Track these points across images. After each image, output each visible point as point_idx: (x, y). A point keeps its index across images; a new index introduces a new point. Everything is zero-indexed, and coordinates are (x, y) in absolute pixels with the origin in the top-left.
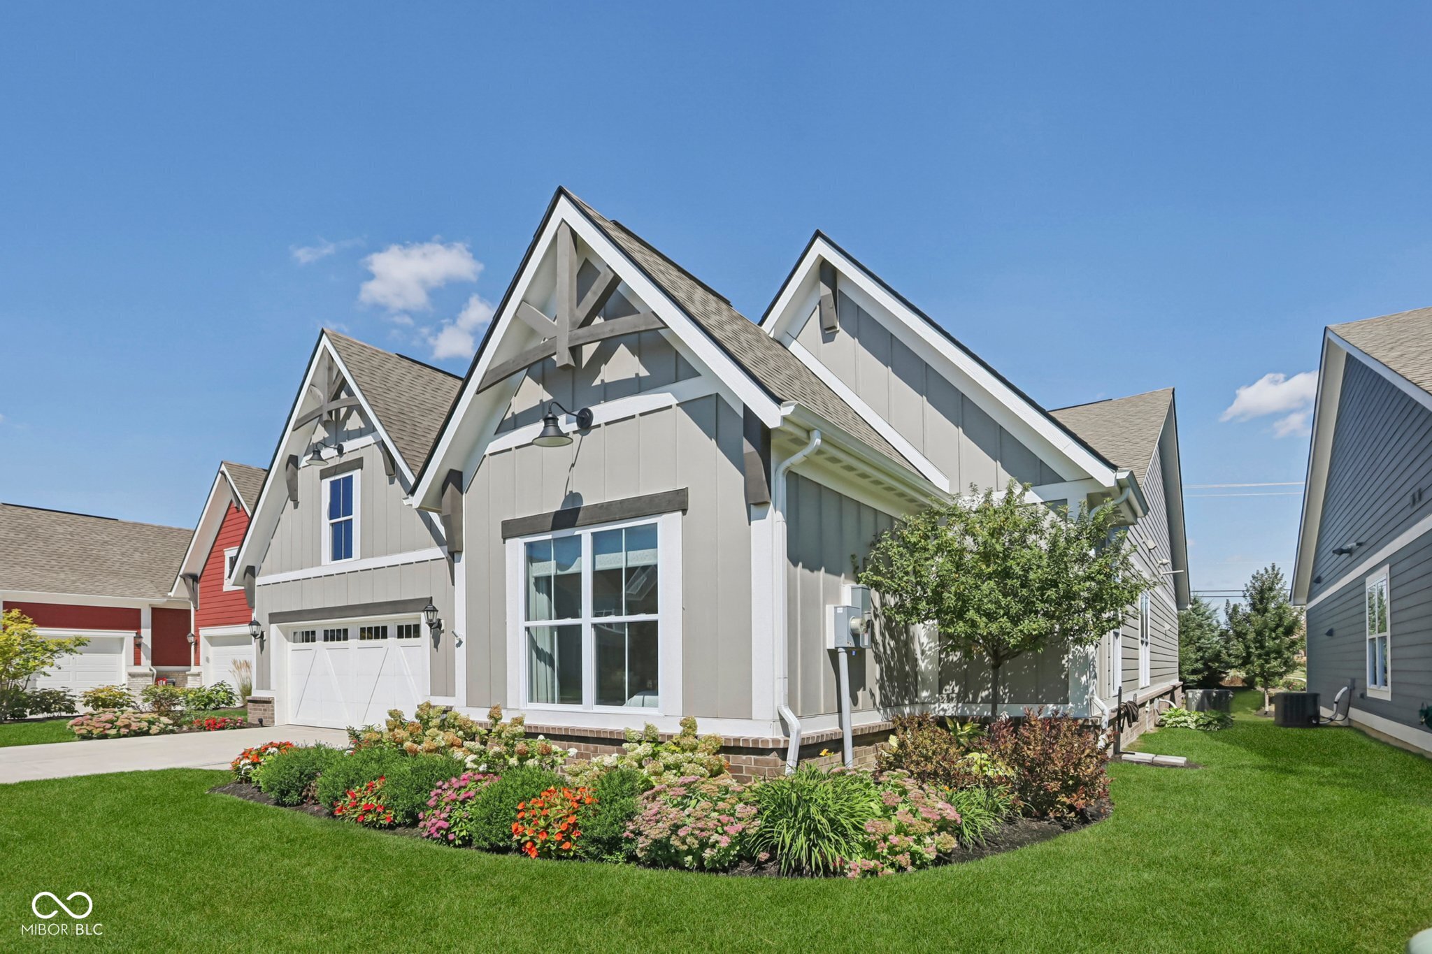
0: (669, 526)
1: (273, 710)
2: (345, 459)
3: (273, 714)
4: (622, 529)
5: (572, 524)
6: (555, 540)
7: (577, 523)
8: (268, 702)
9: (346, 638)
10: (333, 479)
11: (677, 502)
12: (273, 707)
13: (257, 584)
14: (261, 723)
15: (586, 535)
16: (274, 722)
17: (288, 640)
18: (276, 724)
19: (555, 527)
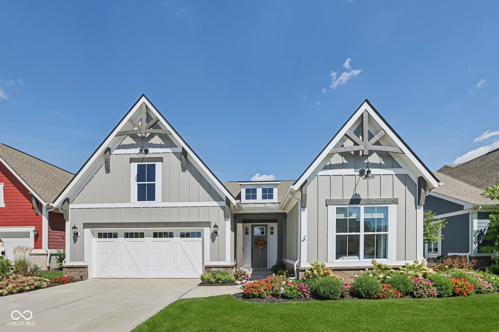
0: (392, 208)
1: (88, 272)
2: (148, 156)
3: (88, 273)
4: (375, 207)
5: (358, 203)
6: (349, 207)
7: (360, 203)
8: (86, 267)
9: (143, 237)
10: (140, 163)
11: (395, 201)
12: (87, 270)
13: (70, 208)
14: (82, 278)
15: (362, 208)
16: (88, 277)
17: (94, 237)
18: (89, 278)
19: (351, 203)
